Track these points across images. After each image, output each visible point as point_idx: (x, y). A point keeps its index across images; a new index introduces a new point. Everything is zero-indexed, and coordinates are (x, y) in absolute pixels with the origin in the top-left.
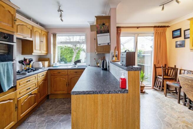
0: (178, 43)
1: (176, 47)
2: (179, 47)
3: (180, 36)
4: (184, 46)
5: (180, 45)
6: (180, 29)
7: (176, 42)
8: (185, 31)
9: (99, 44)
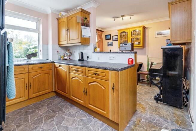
0: (109, 43)
1: (108, 46)
2: (110, 46)
3: (110, 39)
4: (112, 46)
5: (110, 44)
6: (110, 35)
7: (108, 42)
8: (113, 36)
9: (83, 36)
